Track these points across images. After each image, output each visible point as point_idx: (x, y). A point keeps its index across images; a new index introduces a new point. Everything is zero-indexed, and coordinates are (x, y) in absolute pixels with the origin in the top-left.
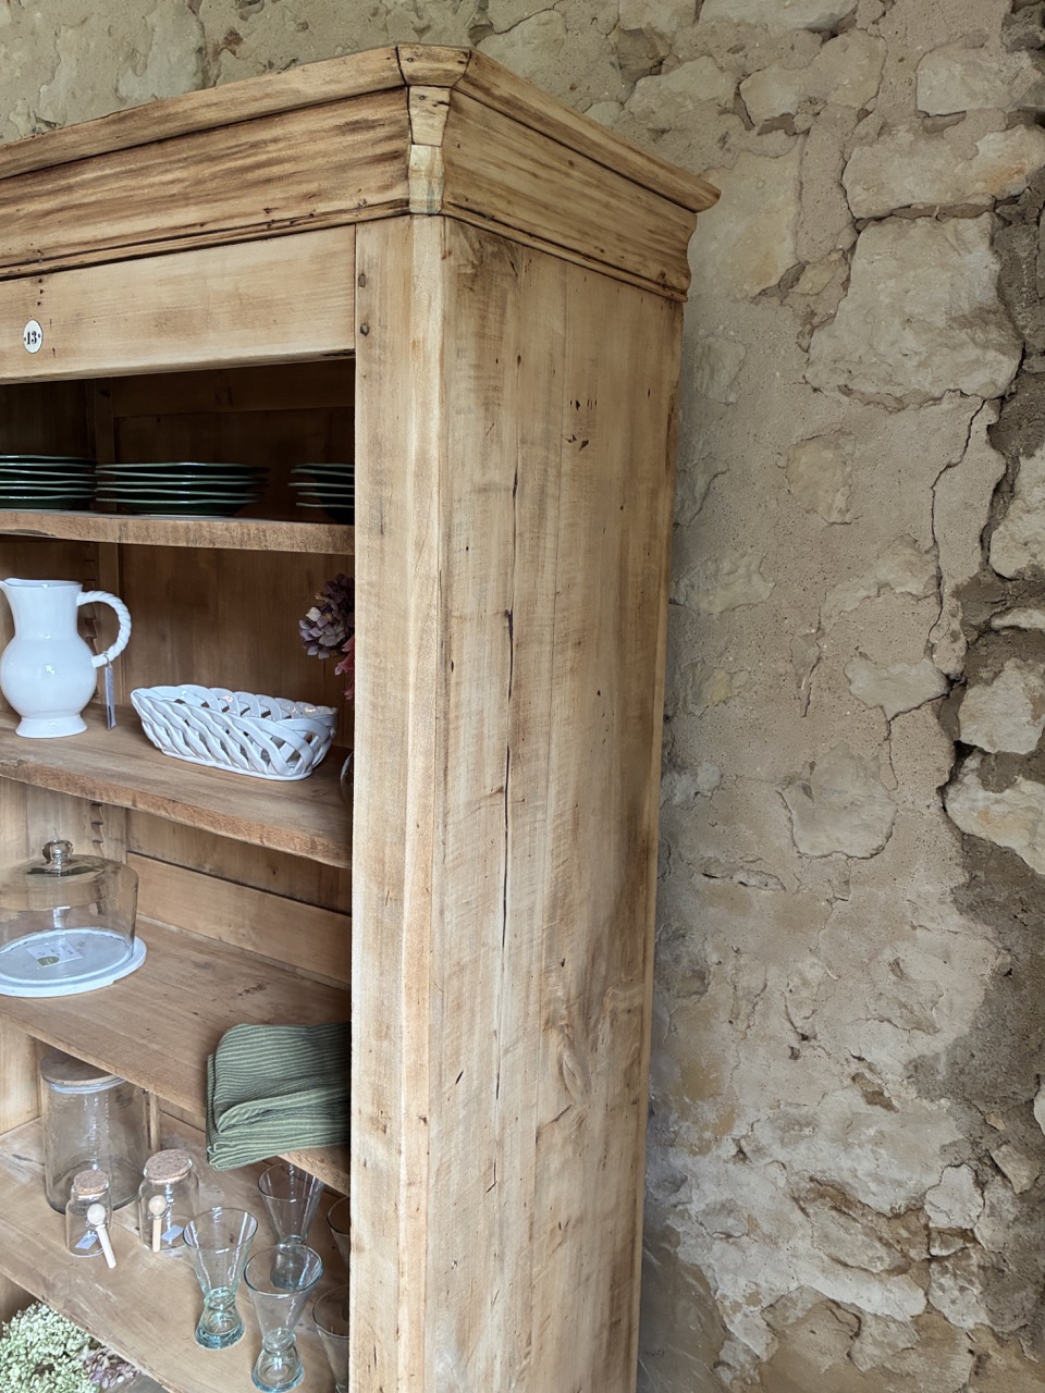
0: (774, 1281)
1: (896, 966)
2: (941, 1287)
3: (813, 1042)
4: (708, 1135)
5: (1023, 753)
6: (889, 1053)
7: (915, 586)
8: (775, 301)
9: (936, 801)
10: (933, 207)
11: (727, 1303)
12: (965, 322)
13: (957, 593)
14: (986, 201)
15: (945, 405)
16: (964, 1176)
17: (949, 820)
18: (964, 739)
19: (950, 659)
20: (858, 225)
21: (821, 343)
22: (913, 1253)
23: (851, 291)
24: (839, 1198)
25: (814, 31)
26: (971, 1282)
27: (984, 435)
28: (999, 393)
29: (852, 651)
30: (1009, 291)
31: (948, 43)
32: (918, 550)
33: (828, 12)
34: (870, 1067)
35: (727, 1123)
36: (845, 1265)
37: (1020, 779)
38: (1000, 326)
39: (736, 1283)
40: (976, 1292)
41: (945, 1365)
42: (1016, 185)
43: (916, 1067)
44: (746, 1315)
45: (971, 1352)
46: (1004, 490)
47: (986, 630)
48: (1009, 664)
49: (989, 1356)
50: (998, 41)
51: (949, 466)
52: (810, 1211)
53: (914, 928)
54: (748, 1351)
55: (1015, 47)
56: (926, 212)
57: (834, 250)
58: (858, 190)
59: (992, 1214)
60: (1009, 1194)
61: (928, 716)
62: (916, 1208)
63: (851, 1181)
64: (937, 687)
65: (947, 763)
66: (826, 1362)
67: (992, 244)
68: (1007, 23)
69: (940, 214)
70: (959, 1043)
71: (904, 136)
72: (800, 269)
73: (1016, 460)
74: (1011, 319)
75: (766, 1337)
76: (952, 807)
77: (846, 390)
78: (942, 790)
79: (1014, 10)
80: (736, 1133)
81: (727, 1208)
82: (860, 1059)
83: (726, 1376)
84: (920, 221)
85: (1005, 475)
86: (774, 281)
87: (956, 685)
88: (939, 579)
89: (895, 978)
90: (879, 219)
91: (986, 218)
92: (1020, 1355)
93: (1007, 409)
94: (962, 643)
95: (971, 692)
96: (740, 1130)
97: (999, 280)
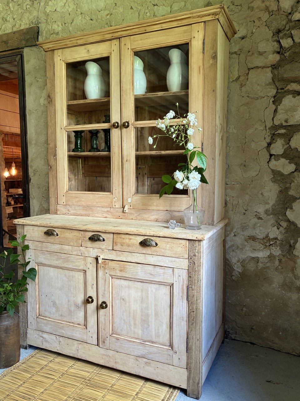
0: (242, 256)
1: (262, 194)
2: (273, 249)
3: (248, 211)
4: (228, 233)
5: (281, 154)
6: (261, 210)
7: (262, 128)
8: (235, 82)
9: (267, 164)
10: (261, 66)
11: (233, 264)
12: (268, 85)
13: (269, 129)
14: (270, 65)
15: (265, 98)
16: (276, 227)
17: (269, 167)
18: (271, 153)
19: (268, 140)
20: (249, 69)
21: (243, 89)
22: (267, 244)
23: (248, 80)
24: (253, 238)
25: (240, 38)
26: (277, 247)
27: (272, 102)
28: (274, 96)
29: (252, 141)
30: (274, 80)
31: (263, 40)
32: (262, 122)
33: (242, 35)
34: (258, 213)
35: (232, 230)
36: (255, 250)
37: (281, 158)
38: (273, 85)
39: (235, 259)
40: (278, 248)
41: (274, 263)
42: (275, 63)
43: (266, 211)
44: (237, 265)
45: (279, 260)
46: (276, 111)
47: (274, 134)
48: (278, 139)
49: (282, 260)
50: (271, 40)
51: (266, 108)
52: (249, 242)
53: (265, 187)
54: (238, 271)
55: (274, 41)
56: (260, 67)
57: (245, 73)
58: (249, 64)
59: (281, 233)
60: (283, 229)
61: (265, 150)
62: (267, 236)
63: (255, 235)
64: (266, 145)
65: (269, 157)
66: (253, 269)
67: (271, 72)
68: (272, 37)
69: (263, 67)
70: (274, 205)
71: (256, 55)
72: (239, 77)
73: (277, 106)
74: (275, 84)
75: (241, 268)
76: (270, 165)
77: (248, 97)
78: (268, 162)
79: (273, 35)
80: (234, 231)
81: (232, 246)
82: (256, 212)
83: (234, 278)
84: (260, 69)
85: (276, 109)
86: (235, 79)
87: (269, 144)
88: (266, 127)
89: (261, 196)
90: (252, 68)
91: (270, 68)
92: (287, 258)
93: (275, 98)
94: (270, 137)
95: (272, 145)
96: (235, 230)
97: (273, 78)
